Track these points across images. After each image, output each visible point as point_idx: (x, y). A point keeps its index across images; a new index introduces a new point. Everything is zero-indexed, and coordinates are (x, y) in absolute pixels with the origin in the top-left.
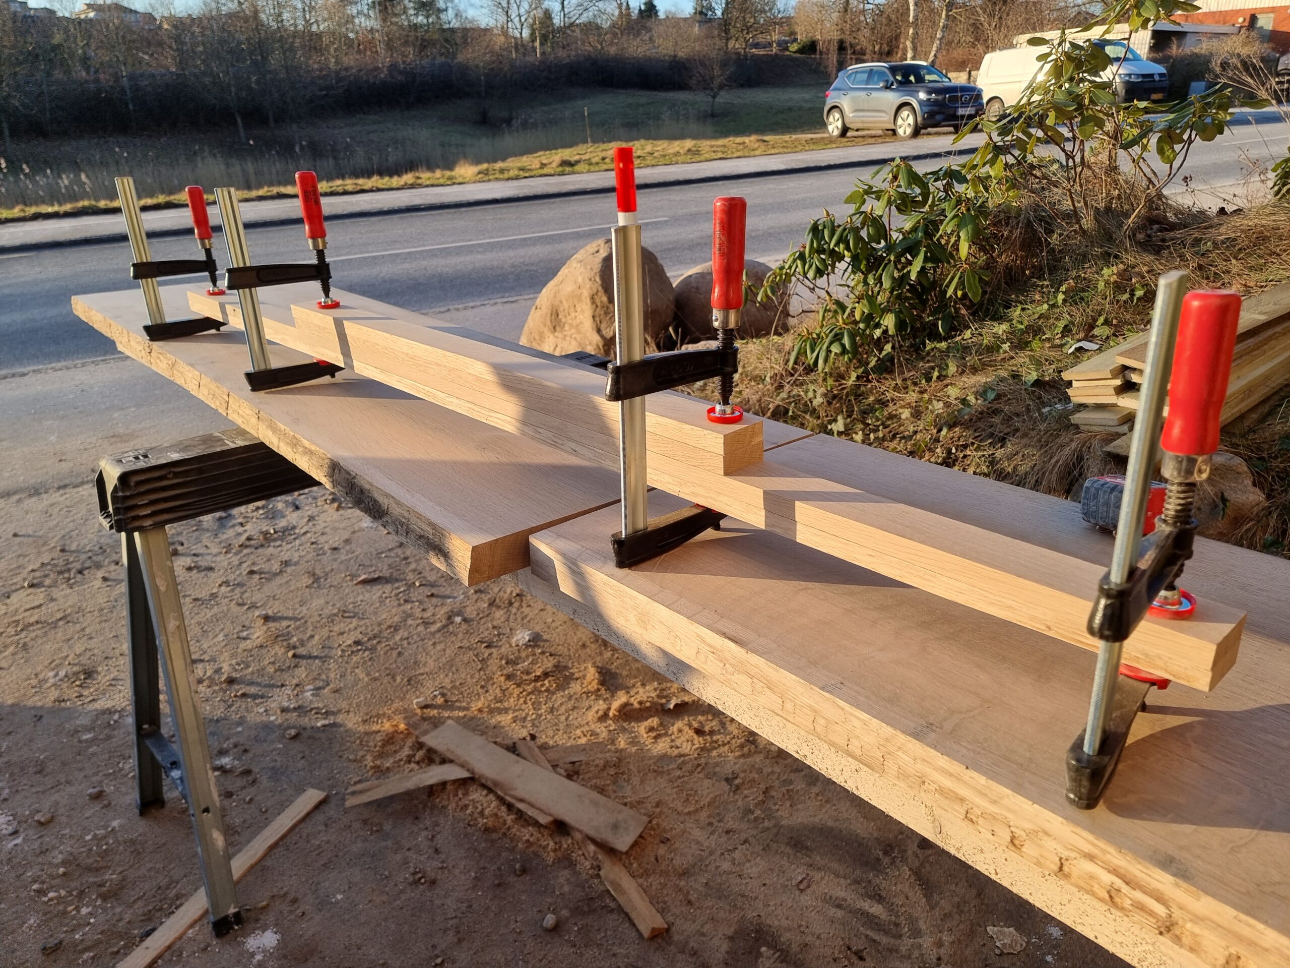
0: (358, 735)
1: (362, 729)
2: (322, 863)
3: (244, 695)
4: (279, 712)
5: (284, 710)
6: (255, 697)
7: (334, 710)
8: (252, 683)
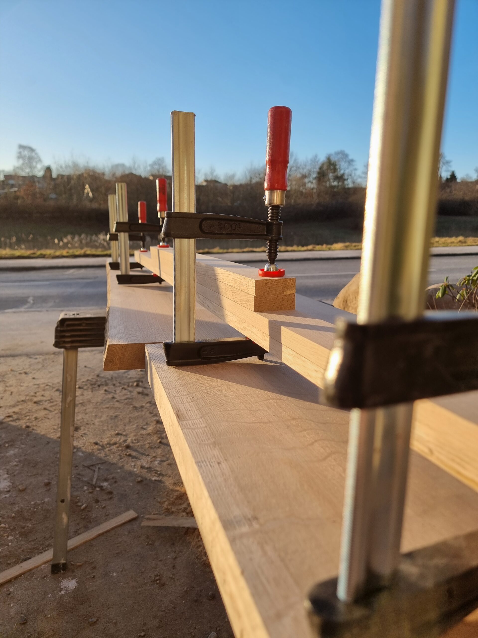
0: (167, 490)
1: (171, 487)
2: (117, 552)
3: (130, 455)
4: (139, 467)
5: (142, 467)
6: (133, 457)
7: (164, 473)
8: (136, 451)
